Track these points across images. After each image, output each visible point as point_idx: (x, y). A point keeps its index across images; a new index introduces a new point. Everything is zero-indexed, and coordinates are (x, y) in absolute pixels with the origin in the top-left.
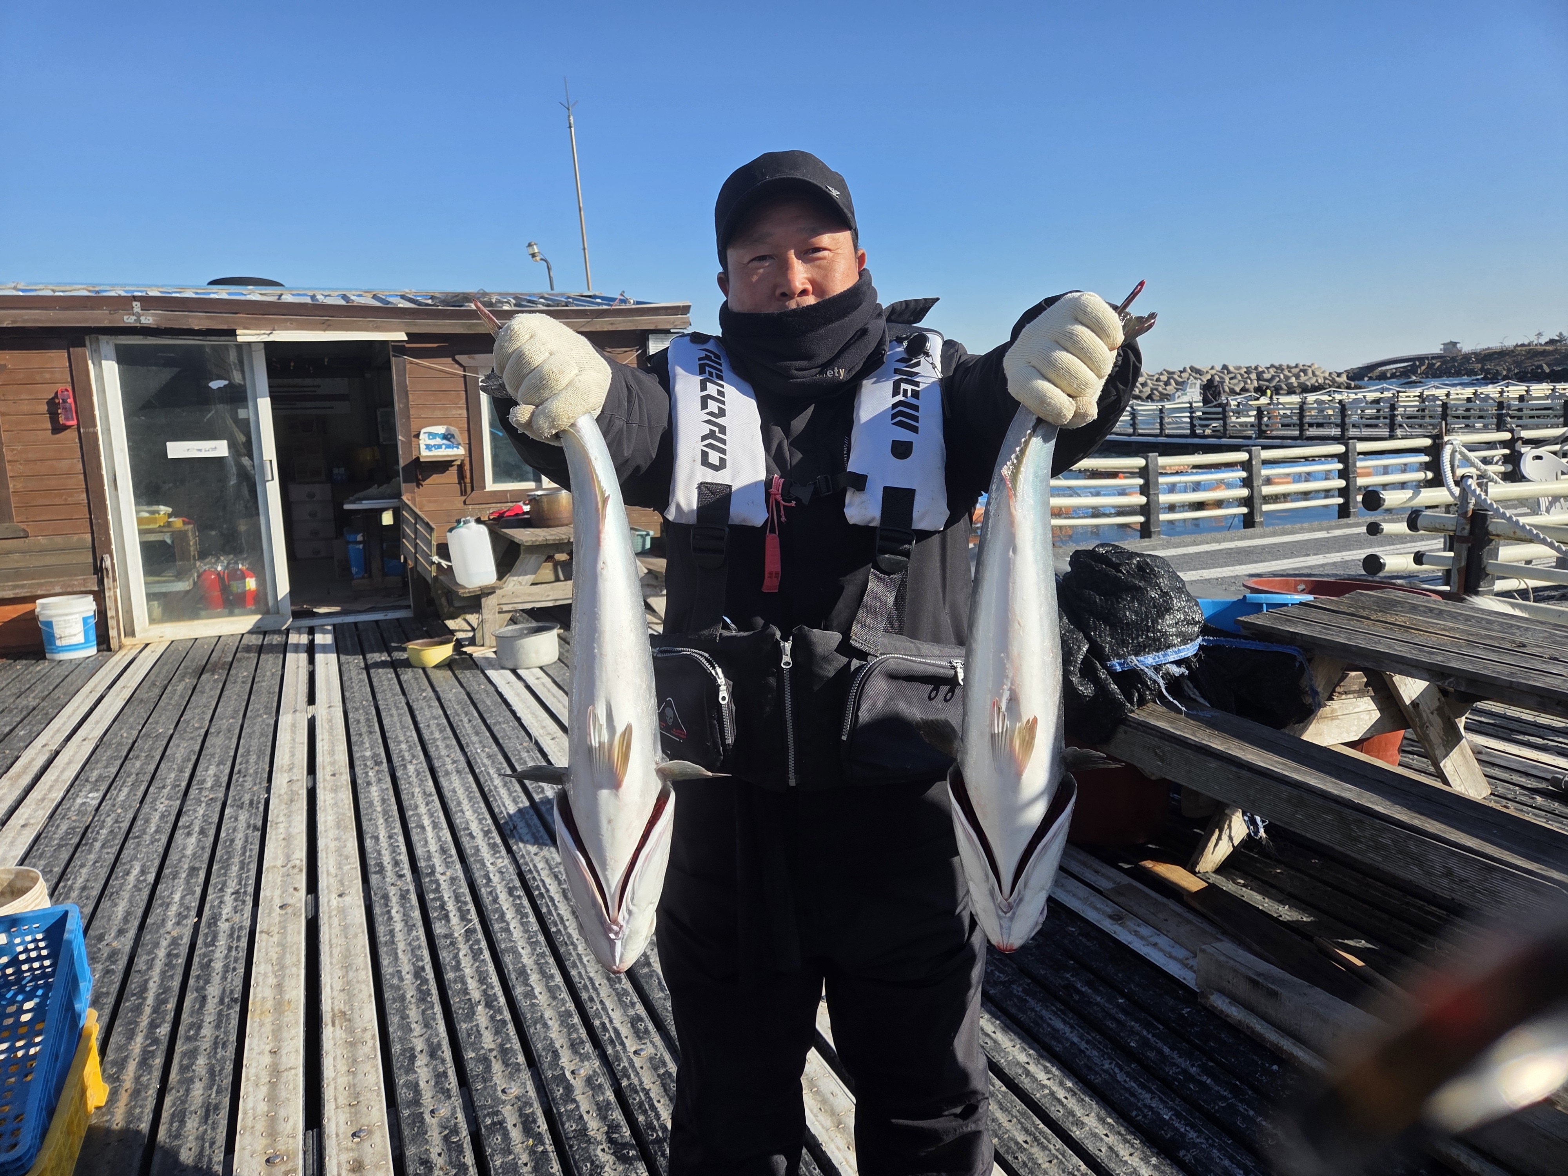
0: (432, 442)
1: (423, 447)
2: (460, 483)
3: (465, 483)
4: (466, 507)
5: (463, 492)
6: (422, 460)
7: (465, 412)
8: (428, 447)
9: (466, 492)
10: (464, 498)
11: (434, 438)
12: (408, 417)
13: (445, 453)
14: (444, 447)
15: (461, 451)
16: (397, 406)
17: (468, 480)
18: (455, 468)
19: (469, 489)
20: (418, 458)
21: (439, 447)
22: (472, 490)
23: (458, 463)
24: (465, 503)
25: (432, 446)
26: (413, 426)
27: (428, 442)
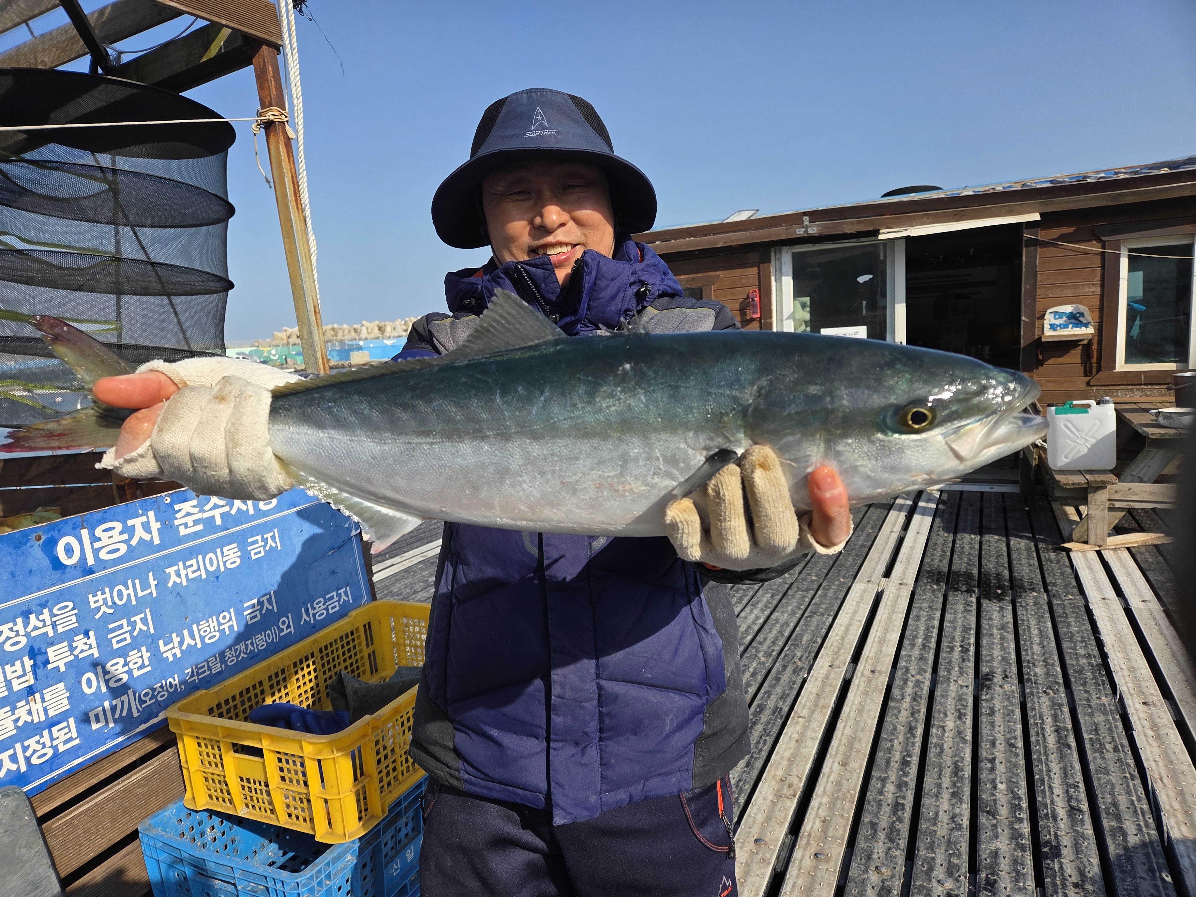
0: (1058, 322)
1: (1047, 326)
2: (1085, 363)
3: (1091, 363)
4: (1089, 387)
5: (1087, 372)
6: (1043, 340)
7: (1098, 290)
8: (1053, 327)
9: (1091, 372)
10: (1087, 379)
11: (1060, 318)
12: (1035, 298)
13: (1071, 333)
14: (1070, 326)
15: (1090, 330)
16: (1024, 287)
17: (1094, 360)
18: (1080, 348)
19: (1094, 370)
20: (1040, 338)
21: (1065, 326)
22: (1099, 369)
23: (1086, 342)
24: (1088, 384)
25: (1057, 326)
26: (1039, 306)
27: (1054, 321)
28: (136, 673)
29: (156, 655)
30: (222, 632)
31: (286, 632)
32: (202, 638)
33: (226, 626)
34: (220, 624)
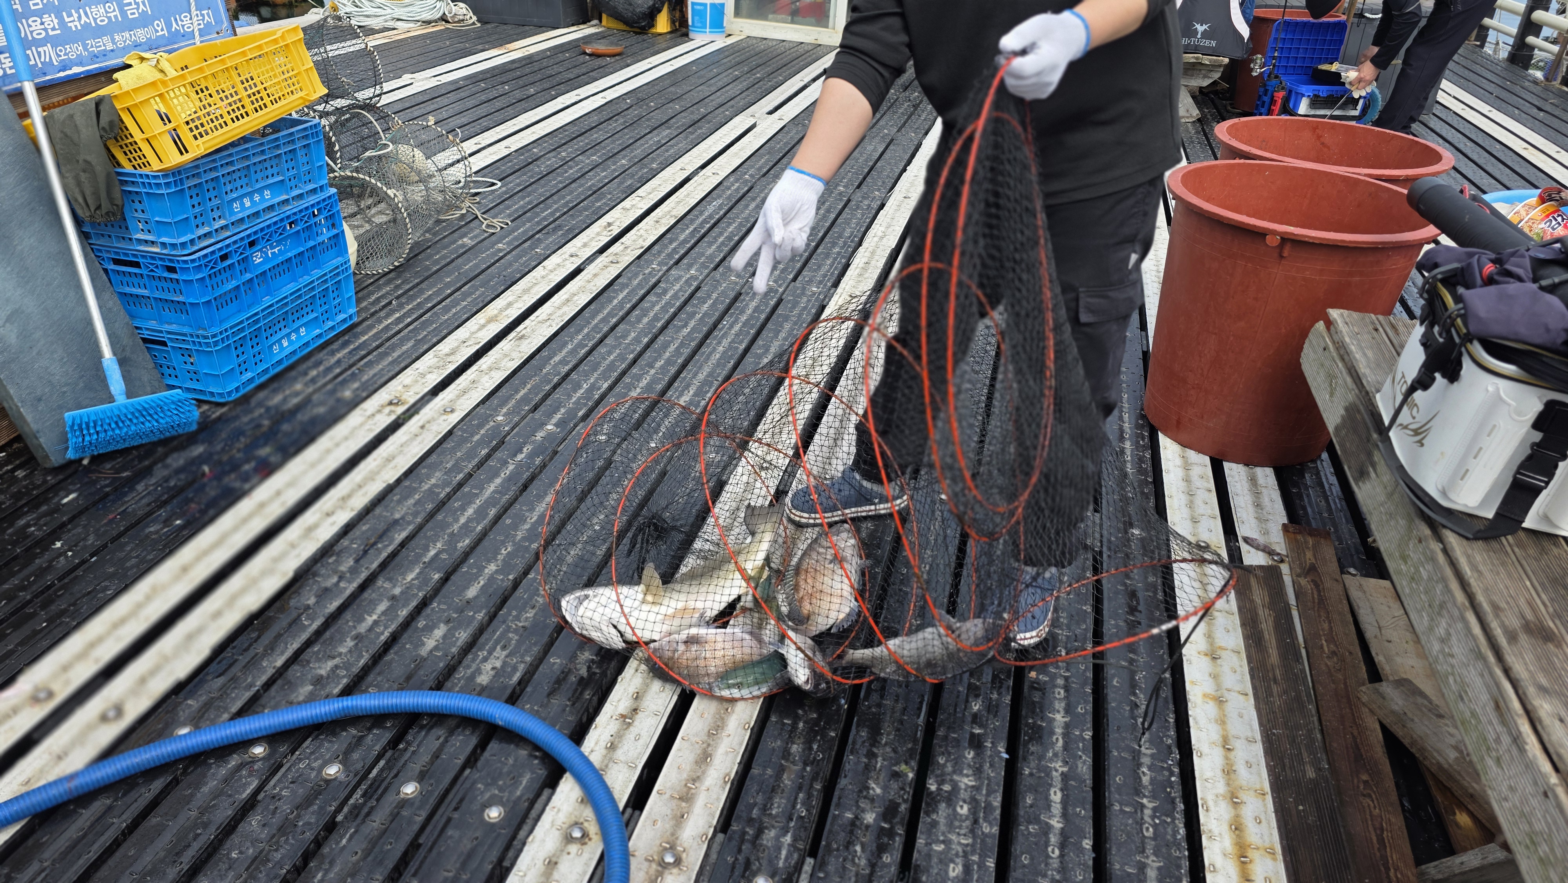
28: (51, 33)
29: (62, 23)
30: (109, 18)
31: (161, 33)
32: (95, 19)
33: (112, 15)
34: (107, 12)
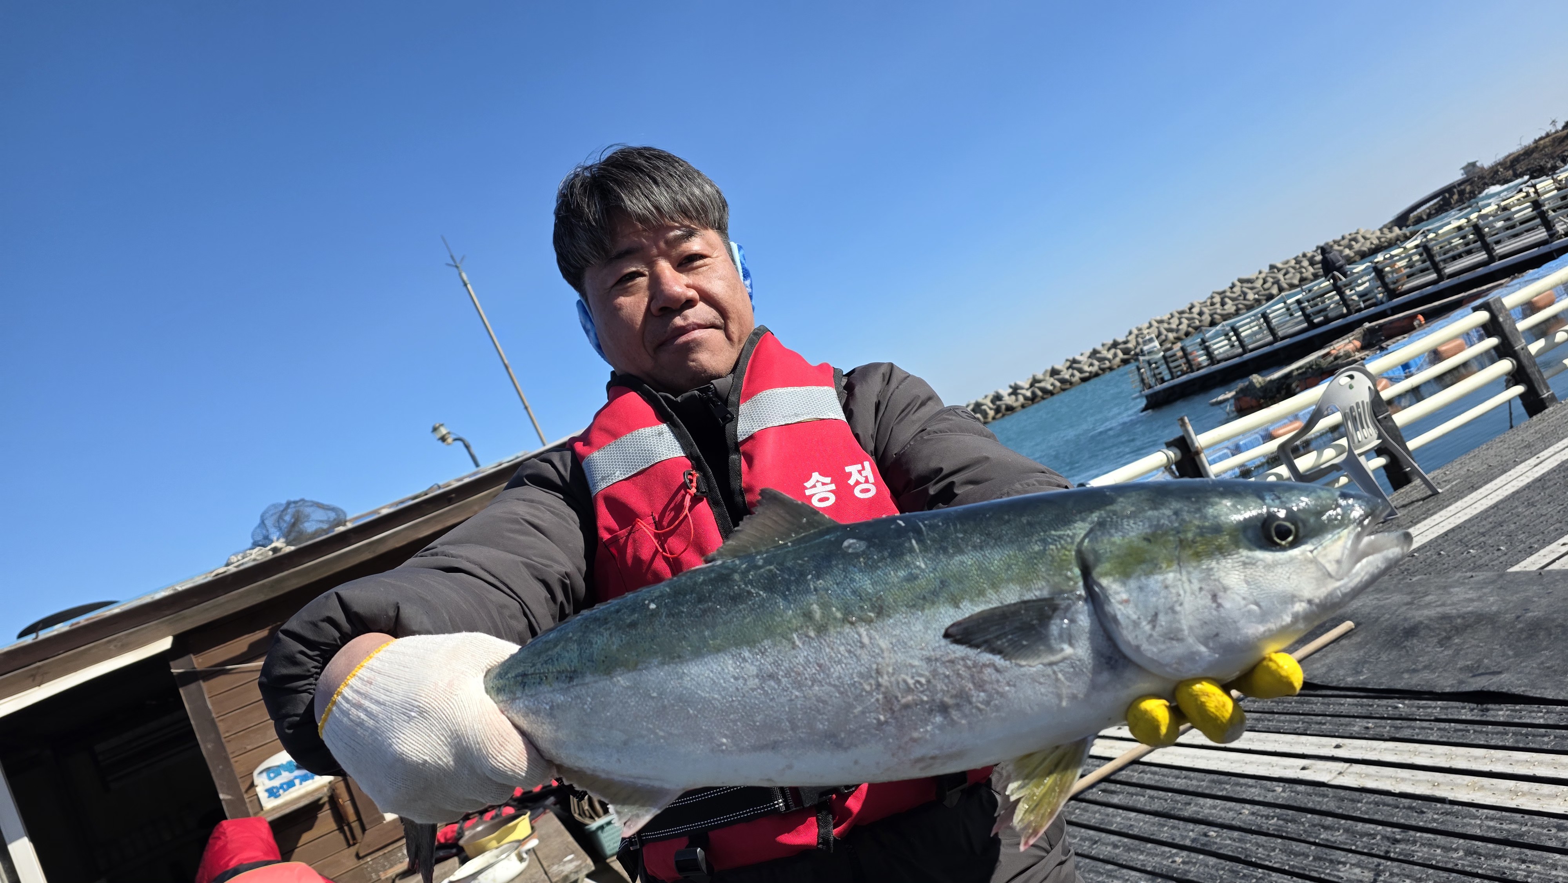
0: (276, 782)
1: (263, 795)
2: (341, 829)
3: (349, 825)
4: (362, 862)
5: (350, 842)
8: (272, 793)
9: (354, 838)
10: (353, 850)
11: (278, 774)
12: (226, 759)
13: (303, 793)
14: (297, 781)
16: (206, 748)
17: (352, 816)
18: (327, 806)
19: (358, 835)
21: (290, 784)
22: (364, 829)
23: (326, 799)
24: (358, 857)
25: (278, 789)
26: (239, 769)
27: (270, 784)
